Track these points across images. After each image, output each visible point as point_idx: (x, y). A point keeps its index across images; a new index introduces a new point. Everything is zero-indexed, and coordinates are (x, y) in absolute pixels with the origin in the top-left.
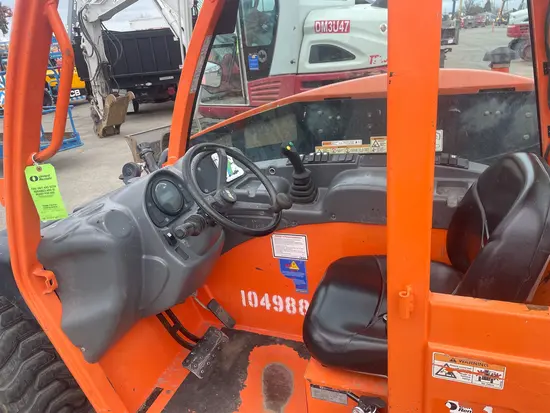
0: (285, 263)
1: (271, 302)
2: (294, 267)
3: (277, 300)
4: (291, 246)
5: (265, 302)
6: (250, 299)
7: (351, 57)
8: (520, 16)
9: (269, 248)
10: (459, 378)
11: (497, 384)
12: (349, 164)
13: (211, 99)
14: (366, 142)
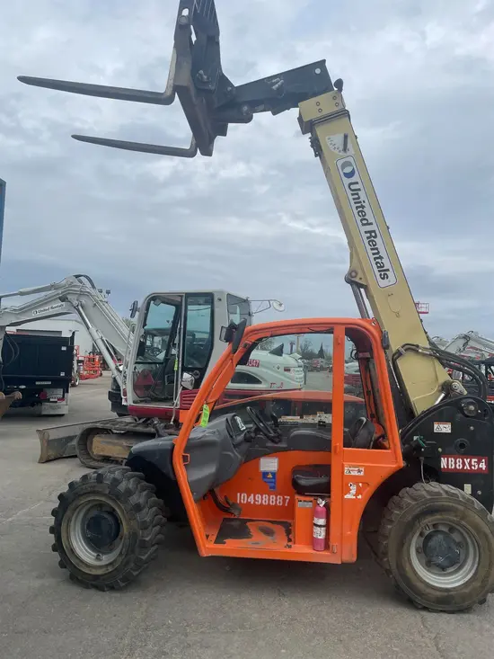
0: (265, 474)
1: (254, 499)
2: (270, 476)
3: (258, 497)
4: (269, 464)
5: (251, 499)
6: (243, 498)
7: (258, 382)
8: (352, 367)
9: (258, 466)
10: (352, 473)
11: (362, 474)
12: (296, 425)
13: (141, 401)
14: (302, 417)
